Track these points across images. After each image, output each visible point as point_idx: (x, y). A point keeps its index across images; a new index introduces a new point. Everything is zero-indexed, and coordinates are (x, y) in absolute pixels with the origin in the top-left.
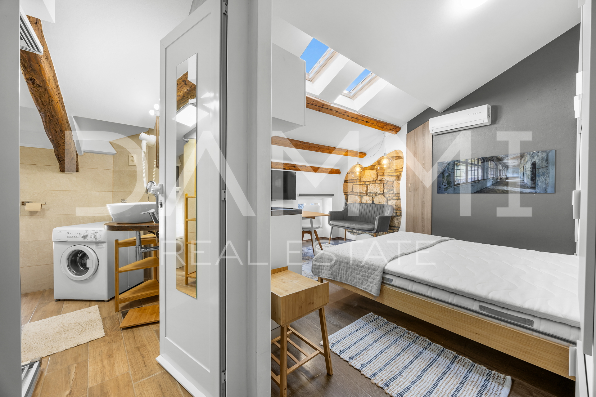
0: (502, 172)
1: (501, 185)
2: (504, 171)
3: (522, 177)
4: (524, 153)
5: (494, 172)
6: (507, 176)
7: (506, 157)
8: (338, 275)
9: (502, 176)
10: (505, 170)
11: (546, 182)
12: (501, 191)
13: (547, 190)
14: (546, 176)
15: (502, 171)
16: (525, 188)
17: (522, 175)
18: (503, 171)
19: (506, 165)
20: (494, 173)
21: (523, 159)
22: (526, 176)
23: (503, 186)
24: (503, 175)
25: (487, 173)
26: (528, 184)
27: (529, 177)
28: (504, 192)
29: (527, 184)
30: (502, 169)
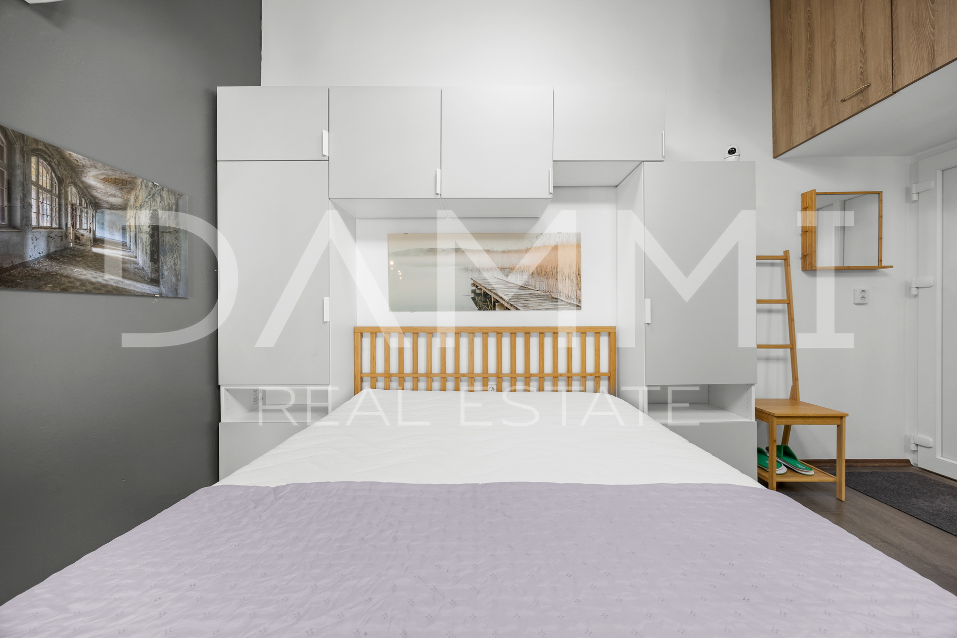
0: (81, 217)
1: (78, 262)
2: (87, 213)
3: (133, 247)
4: (135, 178)
5: (51, 205)
6: (94, 233)
7: (91, 166)
9: (81, 232)
10: (90, 212)
11: (175, 270)
12: (78, 284)
13: (178, 291)
14: (175, 256)
15: (81, 211)
16: (139, 281)
17: (133, 240)
18: (84, 215)
19: (92, 196)
20: (51, 210)
21: (133, 193)
22: (140, 246)
23: (85, 268)
24: (84, 226)
25: (26, 207)
26: (146, 268)
27: (146, 250)
28: (89, 287)
29: (143, 269)
30: (81, 204)
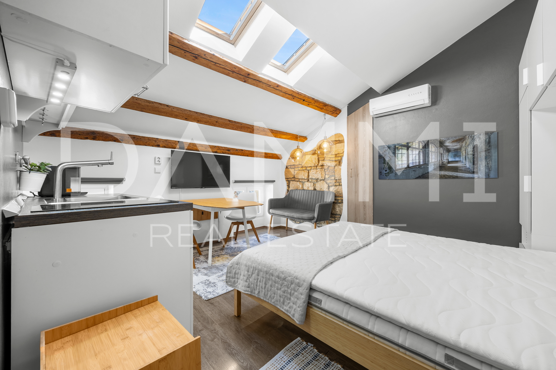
0: (444, 156)
1: (443, 170)
2: (446, 154)
3: (464, 161)
4: (466, 136)
5: (435, 156)
6: (448, 160)
7: (447, 140)
8: (256, 288)
9: (444, 161)
10: (447, 154)
11: (488, 166)
12: (443, 176)
13: (490, 175)
14: (488, 160)
15: (444, 154)
16: (467, 173)
17: (464, 159)
18: (445, 155)
19: (447, 149)
21: (465, 141)
22: (467, 160)
23: (445, 171)
24: (445, 159)
25: (428, 157)
26: (470, 168)
27: (471, 161)
28: (446, 177)
29: (469, 168)
30: (444, 152)
